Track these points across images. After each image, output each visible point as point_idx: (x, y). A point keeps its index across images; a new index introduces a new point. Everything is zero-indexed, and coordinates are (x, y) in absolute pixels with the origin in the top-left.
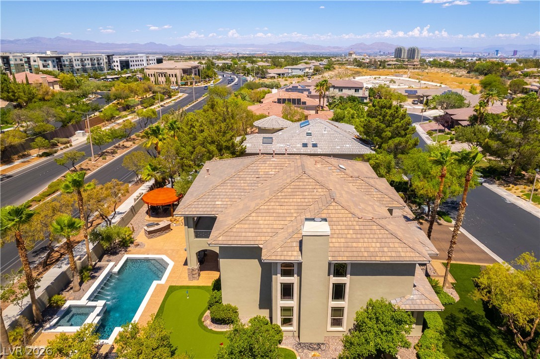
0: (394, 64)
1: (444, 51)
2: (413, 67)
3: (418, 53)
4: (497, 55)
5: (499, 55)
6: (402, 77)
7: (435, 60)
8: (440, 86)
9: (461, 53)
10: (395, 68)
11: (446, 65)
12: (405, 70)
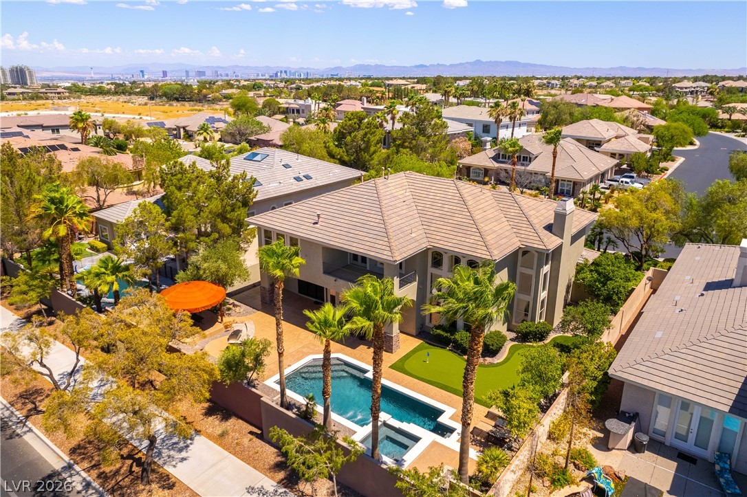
0: (22, 93)
1: (64, 72)
2: (57, 95)
3: (31, 76)
4: (143, 76)
5: (146, 77)
6: (67, 110)
7: (74, 85)
8: (141, 118)
9: (93, 75)
10: (24, 99)
11: (101, 92)
12: (44, 101)
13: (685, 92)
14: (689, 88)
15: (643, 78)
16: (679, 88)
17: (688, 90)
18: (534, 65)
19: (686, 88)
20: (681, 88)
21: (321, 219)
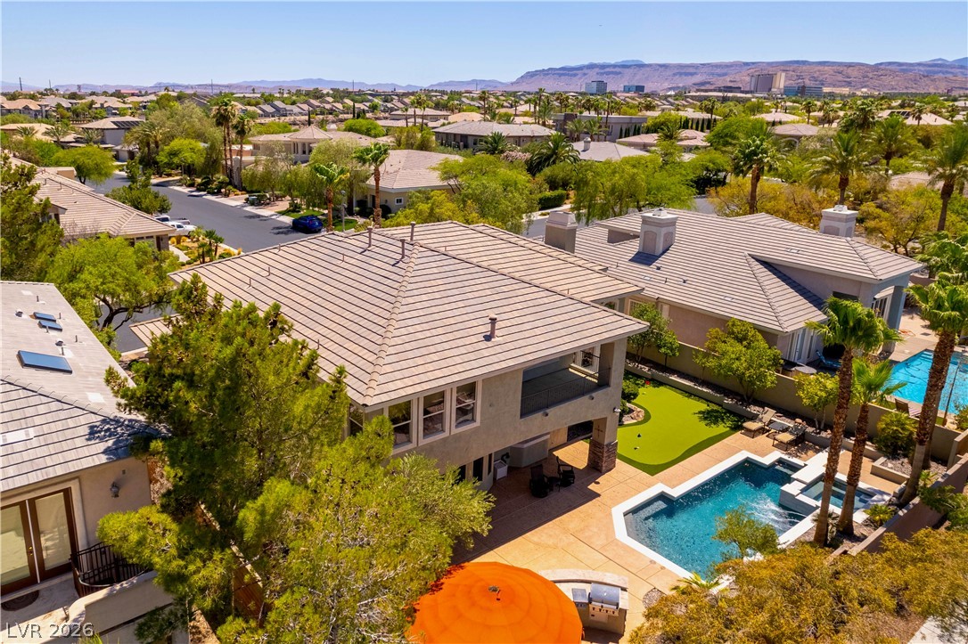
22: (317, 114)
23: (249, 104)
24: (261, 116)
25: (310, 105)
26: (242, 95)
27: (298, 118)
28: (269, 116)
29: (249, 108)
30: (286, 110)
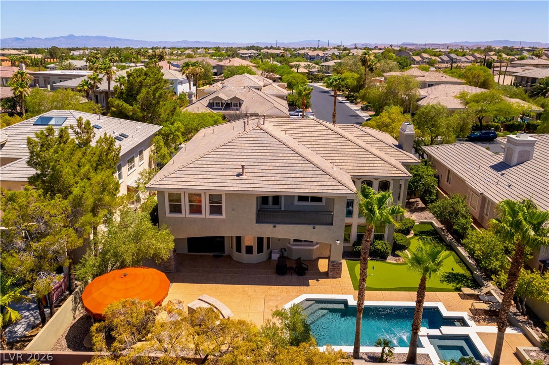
13: (246, 57)
14: (248, 54)
15: (211, 48)
16: (241, 54)
17: (247, 55)
18: (120, 39)
19: (246, 54)
20: (243, 54)
21: (245, 171)
22: (477, 63)
23: (435, 56)
24: (439, 62)
25: (474, 57)
26: (439, 50)
27: (463, 64)
28: (444, 63)
29: (434, 58)
30: (457, 60)
